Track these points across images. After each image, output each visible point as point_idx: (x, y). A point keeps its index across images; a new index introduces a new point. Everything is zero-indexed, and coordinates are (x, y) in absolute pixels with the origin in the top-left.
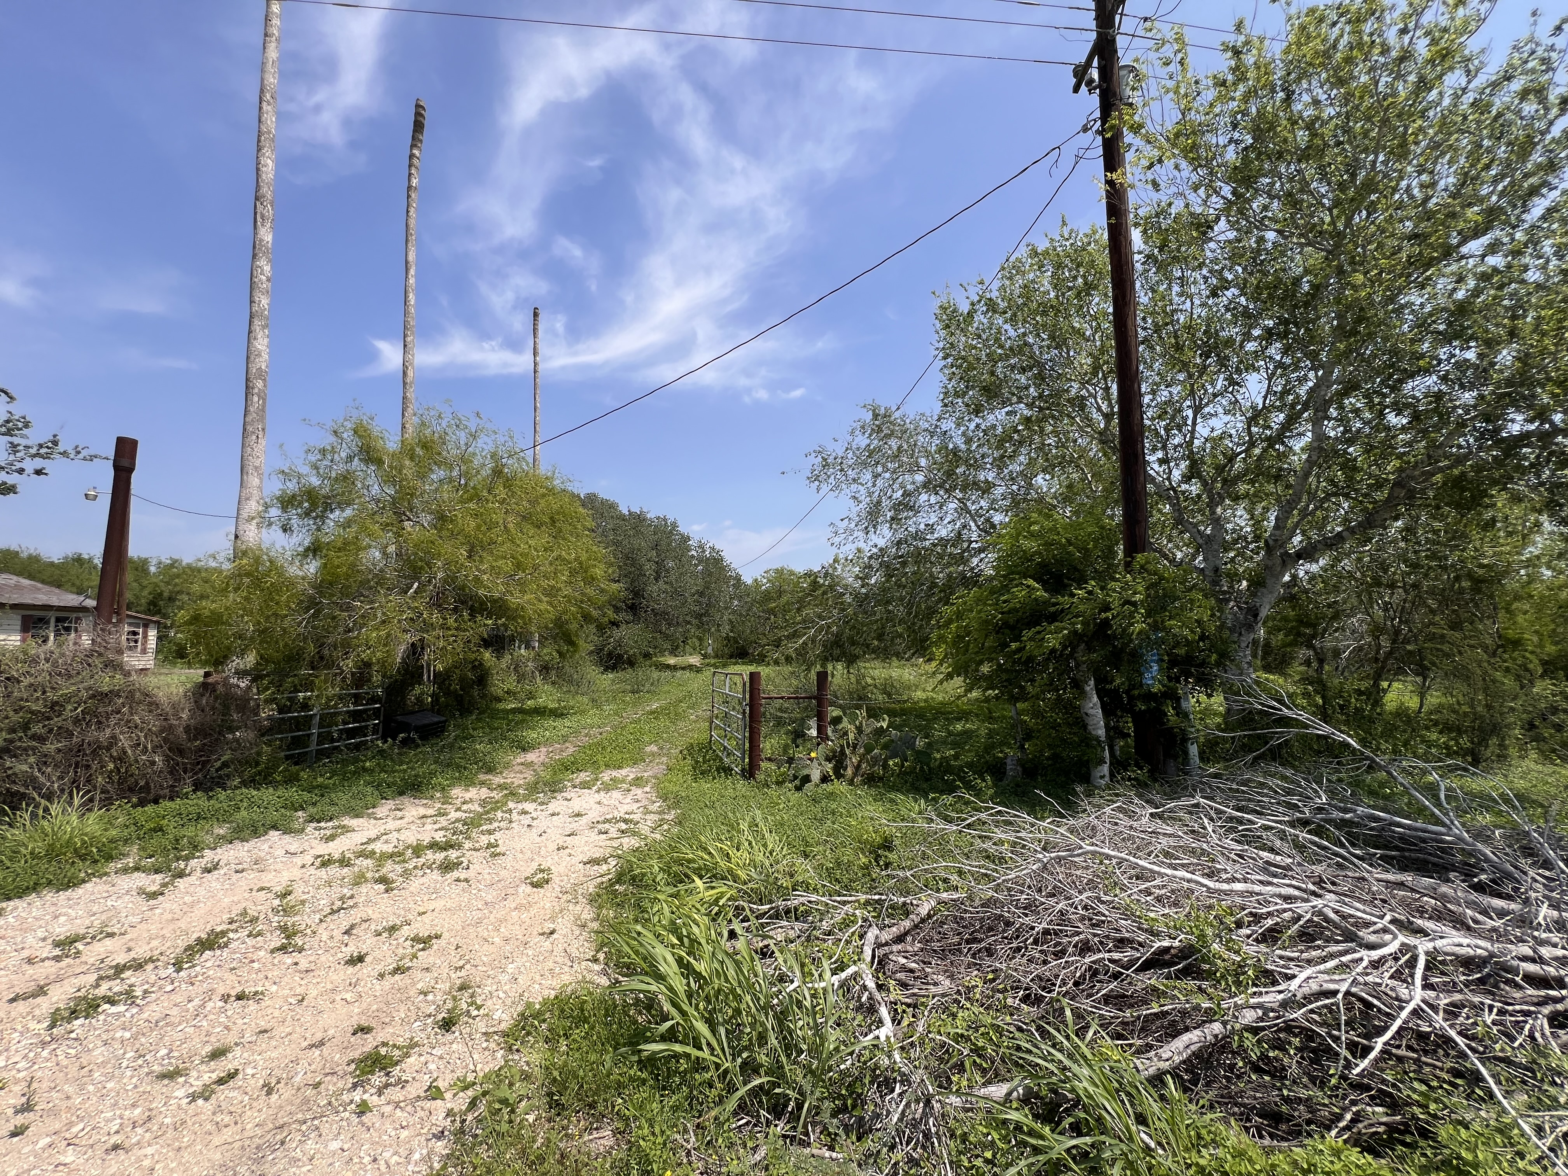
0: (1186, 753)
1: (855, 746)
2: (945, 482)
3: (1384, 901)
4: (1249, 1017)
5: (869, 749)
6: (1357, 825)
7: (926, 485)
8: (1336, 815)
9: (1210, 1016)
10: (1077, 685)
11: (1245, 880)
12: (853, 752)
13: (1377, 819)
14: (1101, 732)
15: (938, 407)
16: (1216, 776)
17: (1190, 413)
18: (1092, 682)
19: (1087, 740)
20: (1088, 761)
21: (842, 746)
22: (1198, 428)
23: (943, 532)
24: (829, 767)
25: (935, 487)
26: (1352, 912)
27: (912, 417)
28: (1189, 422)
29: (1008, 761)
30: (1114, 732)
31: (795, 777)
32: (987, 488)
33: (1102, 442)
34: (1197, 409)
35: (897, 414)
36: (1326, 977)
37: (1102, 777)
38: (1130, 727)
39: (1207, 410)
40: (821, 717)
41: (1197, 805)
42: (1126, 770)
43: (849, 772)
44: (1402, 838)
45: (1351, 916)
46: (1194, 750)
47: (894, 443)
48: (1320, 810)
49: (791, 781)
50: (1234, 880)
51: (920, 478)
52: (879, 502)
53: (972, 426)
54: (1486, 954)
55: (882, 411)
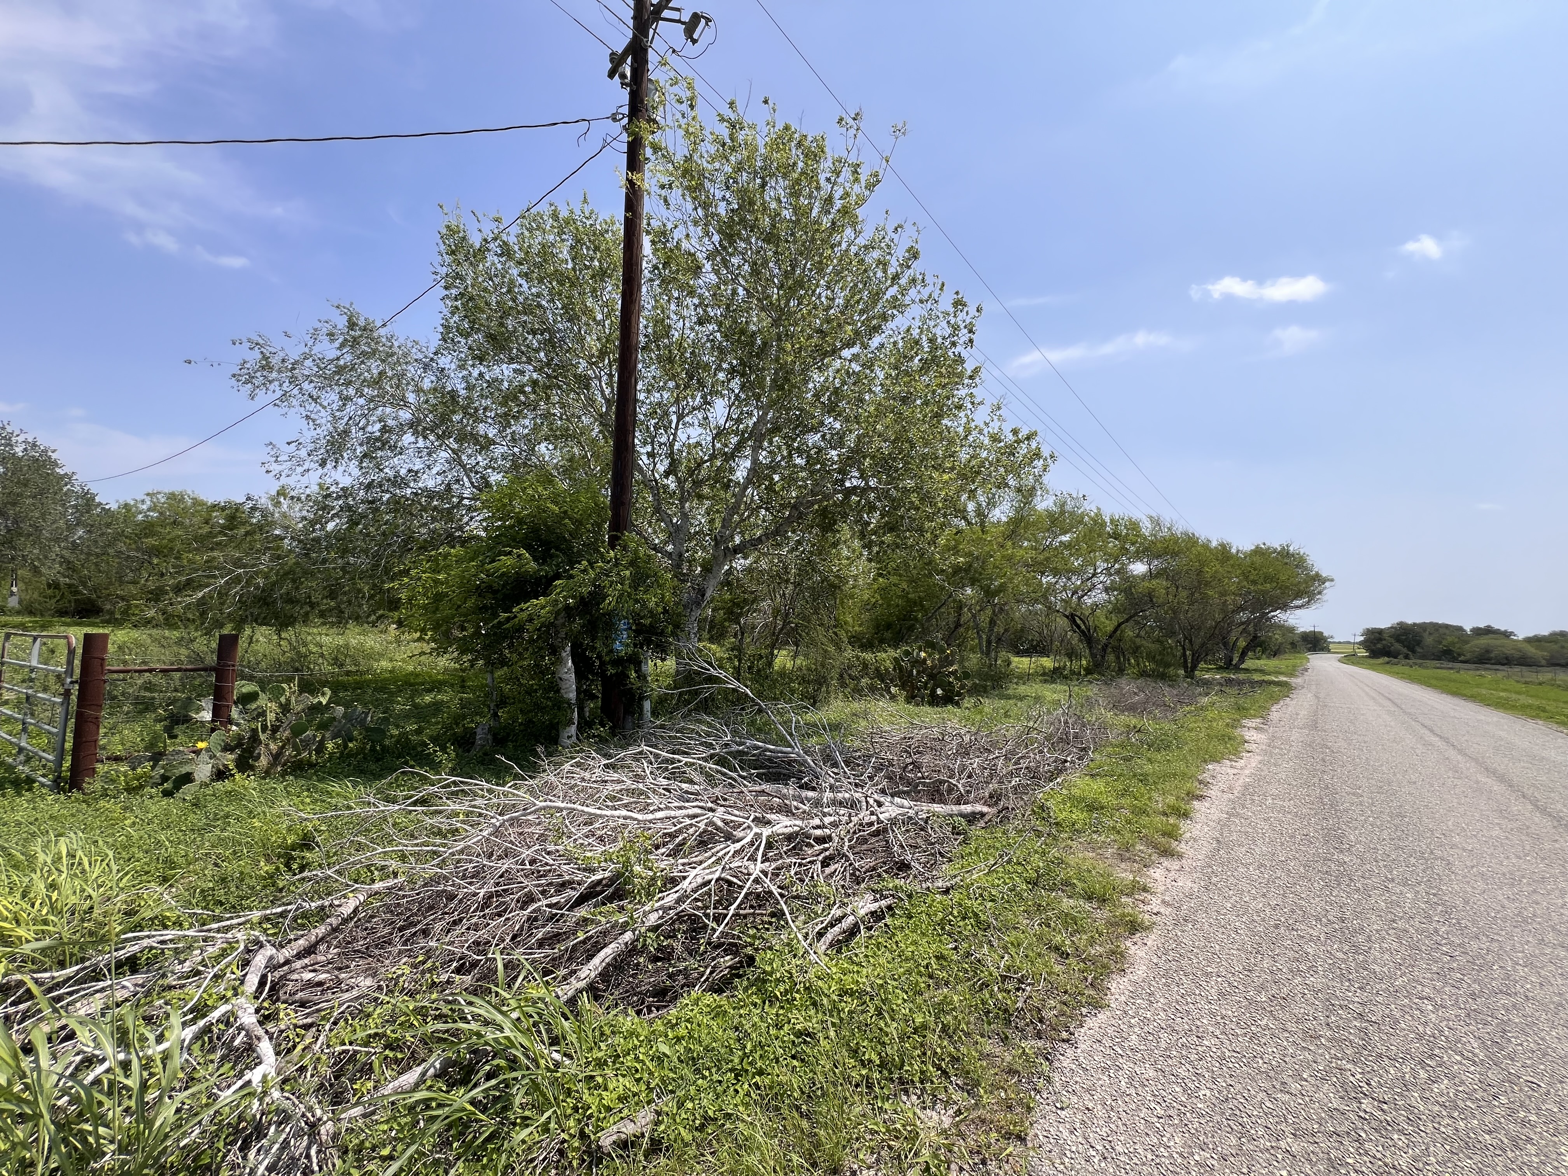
0: (641, 708)
1: (275, 729)
2: (438, 426)
3: (752, 806)
4: (653, 919)
5: (297, 731)
6: (747, 754)
7: (413, 425)
8: (735, 748)
9: (624, 927)
10: (555, 651)
11: (668, 808)
12: (273, 737)
13: (758, 748)
14: (572, 696)
15: (435, 341)
16: (662, 727)
17: (674, 418)
18: (568, 649)
19: (561, 704)
20: (558, 723)
21: (254, 731)
22: (679, 432)
23: (430, 481)
24: (229, 760)
25: (425, 429)
26: (733, 818)
27: (402, 340)
28: (673, 426)
29: (479, 730)
30: (584, 695)
31: (165, 779)
32: (484, 445)
33: (601, 424)
34: (680, 417)
35: (383, 332)
36: (708, 871)
37: (569, 737)
38: (597, 689)
39: (687, 419)
40: (220, 695)
41: (641, 753)
42: (591, 728)
43: (264, 761)
44: (770, 760)
45: (732, 821)
46: (647, 705)
47: (375, 367)
48: (726, 745)
49: (155, 785)
50: (660, 809)
51: (405, 415)
52: (346, 432)
53: (475, 373)
54: (798, 829)
55: (362, 323)
